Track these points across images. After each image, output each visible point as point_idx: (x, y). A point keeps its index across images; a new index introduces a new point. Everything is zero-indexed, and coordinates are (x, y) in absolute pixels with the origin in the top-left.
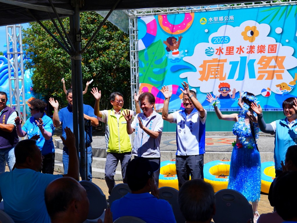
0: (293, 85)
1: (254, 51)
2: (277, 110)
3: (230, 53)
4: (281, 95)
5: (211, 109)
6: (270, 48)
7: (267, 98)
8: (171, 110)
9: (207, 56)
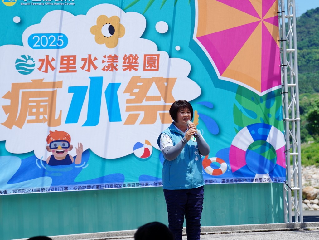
1: (117, 65)
3: (68, 68)
5: (31, 190)
6: (148, 62)
7: (145, 162)
9: (19, 73)
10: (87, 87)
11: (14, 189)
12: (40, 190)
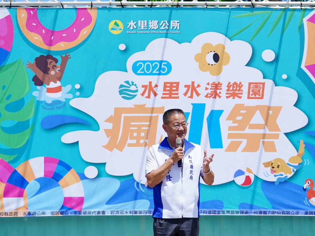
0: (297, 164)
1: (220, 93)
2: (265, 213)
3: (170, 94)
5: (129, 211)
6: (252, 90)
7: (246, 190)
8: (39, 213)
9: (122, 98)
10: (189, 113)
11: (112, 210)
12: (138, 212)
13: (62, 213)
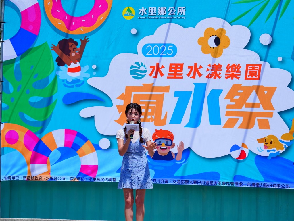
0: (289, 141)
1: (220, 74)
2: (258, 185)
4: (267, 157)
6: (249, 71)
8: (60, 178)
9: (133, 78)
13: (79, 179)
